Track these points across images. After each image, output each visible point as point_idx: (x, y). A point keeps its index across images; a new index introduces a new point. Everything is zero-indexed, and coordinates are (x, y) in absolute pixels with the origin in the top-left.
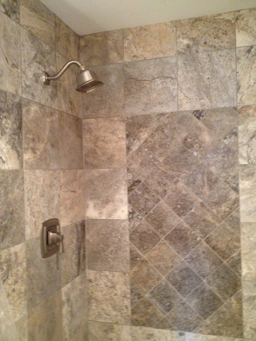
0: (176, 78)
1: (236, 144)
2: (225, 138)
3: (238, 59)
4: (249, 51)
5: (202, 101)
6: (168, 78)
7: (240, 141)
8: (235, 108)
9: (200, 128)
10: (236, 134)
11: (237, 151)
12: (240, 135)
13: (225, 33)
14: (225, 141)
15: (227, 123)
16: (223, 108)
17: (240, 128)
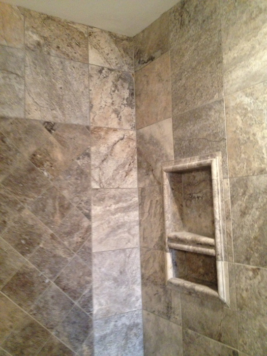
0: (23, 77)
1: (89, 166)
2: (79, 159)
3: (90, 76)
4: (100, 72)
5: (54, 112)
6: (12, 73)
7: (92, 163)
8: (88, 128)
9: (51, 144)
10: (88, 155)
11: (90, 173)
12: (93, 156)
13: (78, 45)
14: (78, 161)
15: (80, 142)
16: (76, 125)
17: (93, 149)
